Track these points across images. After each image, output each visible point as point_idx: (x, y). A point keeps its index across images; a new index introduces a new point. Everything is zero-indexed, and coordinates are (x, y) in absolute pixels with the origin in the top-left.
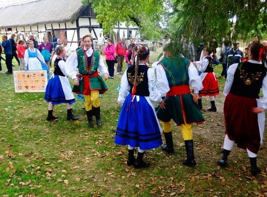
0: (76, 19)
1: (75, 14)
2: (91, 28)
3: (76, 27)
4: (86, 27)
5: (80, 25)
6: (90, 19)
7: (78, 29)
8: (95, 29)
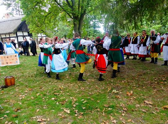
0: (15, 32)
1: (15, 30)
2: (24, 36)
3: (16, 36)
4: (21, 36)
5: (18, 35)
6: (23, 32)
7: (17, 37)
8: (26, 37)
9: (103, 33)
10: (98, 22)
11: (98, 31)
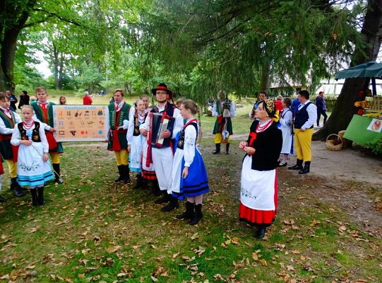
9: (50, 78)
10: (31, 47)
11: (34, 72)
